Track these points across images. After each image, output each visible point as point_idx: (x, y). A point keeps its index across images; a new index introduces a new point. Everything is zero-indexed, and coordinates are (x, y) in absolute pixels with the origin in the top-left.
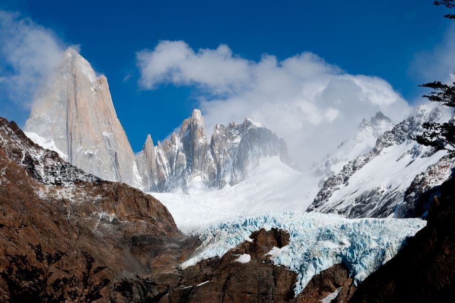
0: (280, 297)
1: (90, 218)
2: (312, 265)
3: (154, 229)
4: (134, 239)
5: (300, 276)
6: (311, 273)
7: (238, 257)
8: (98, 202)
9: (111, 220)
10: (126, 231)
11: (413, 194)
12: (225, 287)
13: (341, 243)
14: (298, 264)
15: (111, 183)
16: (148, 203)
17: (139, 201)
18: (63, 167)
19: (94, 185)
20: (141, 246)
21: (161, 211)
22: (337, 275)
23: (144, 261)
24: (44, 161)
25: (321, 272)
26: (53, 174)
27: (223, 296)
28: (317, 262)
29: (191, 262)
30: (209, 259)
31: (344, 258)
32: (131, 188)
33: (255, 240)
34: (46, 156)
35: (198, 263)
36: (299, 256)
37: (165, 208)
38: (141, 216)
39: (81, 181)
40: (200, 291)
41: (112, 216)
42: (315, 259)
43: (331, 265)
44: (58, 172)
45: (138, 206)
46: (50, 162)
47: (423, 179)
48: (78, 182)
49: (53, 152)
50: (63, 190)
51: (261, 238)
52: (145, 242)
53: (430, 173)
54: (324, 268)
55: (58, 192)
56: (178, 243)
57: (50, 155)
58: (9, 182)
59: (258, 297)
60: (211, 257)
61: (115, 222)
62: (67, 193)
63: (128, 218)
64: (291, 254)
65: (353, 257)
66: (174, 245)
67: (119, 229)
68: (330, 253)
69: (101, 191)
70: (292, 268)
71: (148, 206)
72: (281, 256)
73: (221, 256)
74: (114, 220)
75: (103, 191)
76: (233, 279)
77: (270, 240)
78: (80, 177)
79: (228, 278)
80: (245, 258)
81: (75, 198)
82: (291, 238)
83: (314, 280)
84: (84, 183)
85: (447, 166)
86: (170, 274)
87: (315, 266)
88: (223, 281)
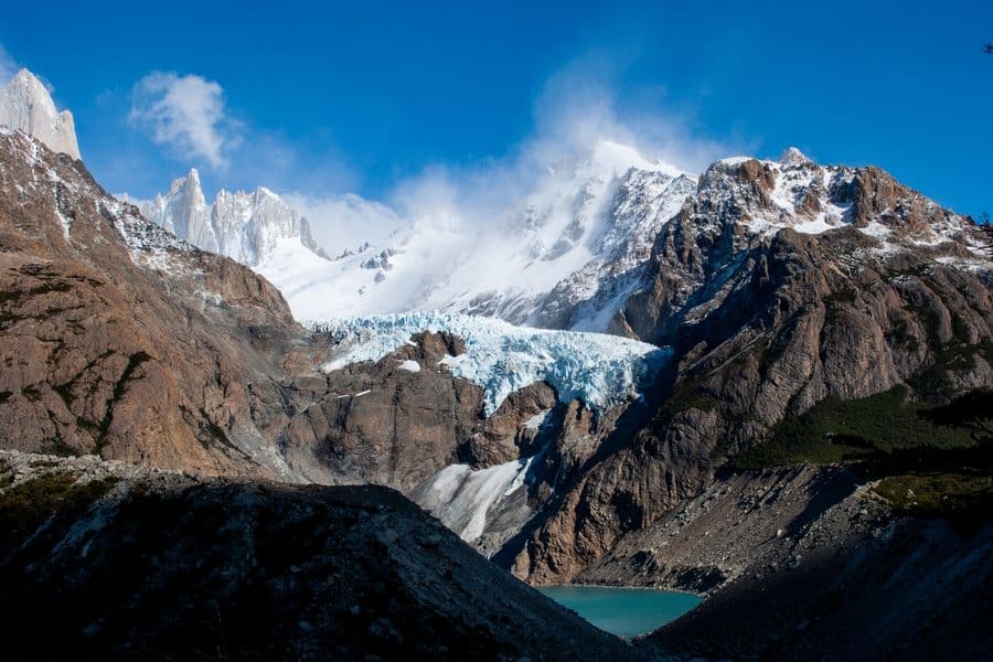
0: (465, 416)
1: (191, 298)
2: (506, 381)
3: (274, 319)
4: (251, 330)
5: (489, 392)
6: (506, 390)
7: (401, 364)
8: (198, 277)
9: (218, 302)
10: (239, 319)
11: (556, 303)
12: (396, 400)
13: (541, 357)
14: (485, 378)
15: (214, 255)
16: (260, 285)
17: (251, 282)
18: (149, 228)
19: (192, 255)
20: (264, 339)
21: (276, 297)
22: (542, 394)
23: (269, 358)
24: (122, 217)
25: (520, 390)
26: (138, 235)
27: (396, 411)
28: (515, 378)
29: (337, 365)
30: (361, 363)
31: (550, 375)
32: (239, 264)
33: (421, 344)
34: (125, 211)
35: (346, 367)
36: (486, 367)
37: (280, 293)
38: (256, 301)
39: (175, 249)
40: (364, 402)
41: (218, 299)
42: (511, 373)
43: (532, 382)
44: (144, 234)
45: (248, 288)
46: (131, 220)
47: (568, 287)
48: (171, 250)
49: (132, 206)
50: (154, 258)
51: (428, 342)
52: (267, 335)
53: (576, 281)
54: (524, 384)
55: (149, 260)
56: (303, 339)
57: (129, 210)
58: (107, 242)
59: (437, 414)
60: (362, 360)
61: (223, 305)
62: (158, 261)
63: (240, 302)
64: (475, 364)
65: (564, 374)
66: (300, 342)
67: (230, 316)
68: (531, 368)
69: (201, 264)
70: (477, 382)
71: (260, 289)
72: (461, 366)
73: (376, 360)
74: (222, 303)
75: (205, 264)
76: (405, 390)
77: (439, 345)
78: (173, 243)
79: (399, 388)
80: (413, 366)
81: (172, 269)
82: (467, 345)
83: (510, 398)
84: (180, 252)
85: (593, 275)
86: (314, 378)
87: (512, 382)
88: (392, 392)
